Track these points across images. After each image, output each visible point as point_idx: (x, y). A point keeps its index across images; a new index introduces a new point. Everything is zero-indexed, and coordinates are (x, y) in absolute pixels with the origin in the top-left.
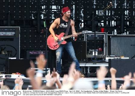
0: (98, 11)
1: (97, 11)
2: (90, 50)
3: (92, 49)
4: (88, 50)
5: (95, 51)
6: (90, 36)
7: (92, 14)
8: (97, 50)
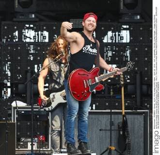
0: (38, 66)
1: (36, 66)
2: (23, 139)
3: (27, 137)
4: (19, 140)
5: (32, 142)
6: (23, 112)
7: (27, 71)
8: (36, 139)
